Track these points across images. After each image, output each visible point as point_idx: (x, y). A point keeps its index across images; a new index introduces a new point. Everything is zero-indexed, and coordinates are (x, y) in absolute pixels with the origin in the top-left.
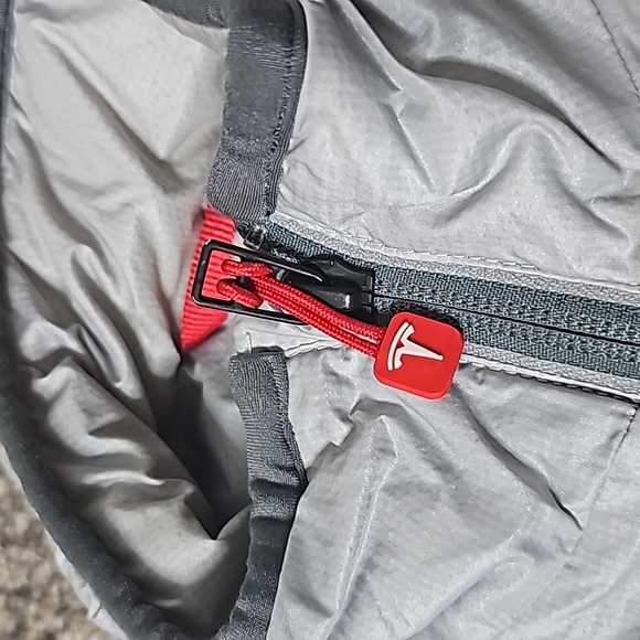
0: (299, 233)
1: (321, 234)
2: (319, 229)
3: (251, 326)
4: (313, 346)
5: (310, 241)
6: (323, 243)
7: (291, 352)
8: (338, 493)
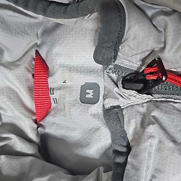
0: (124, 66)
1: (131, 66)
2: (131, 64)
3: (110, 100)
4: (131, 104)
5: (128, 68)
6: (132, 69)
7: (124, 107)
8: (138, 152)
